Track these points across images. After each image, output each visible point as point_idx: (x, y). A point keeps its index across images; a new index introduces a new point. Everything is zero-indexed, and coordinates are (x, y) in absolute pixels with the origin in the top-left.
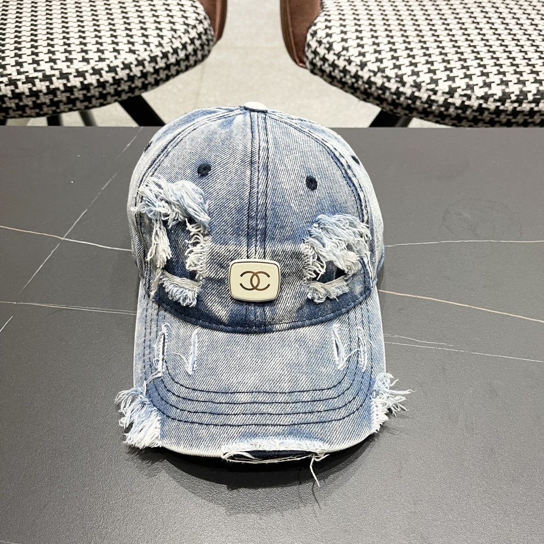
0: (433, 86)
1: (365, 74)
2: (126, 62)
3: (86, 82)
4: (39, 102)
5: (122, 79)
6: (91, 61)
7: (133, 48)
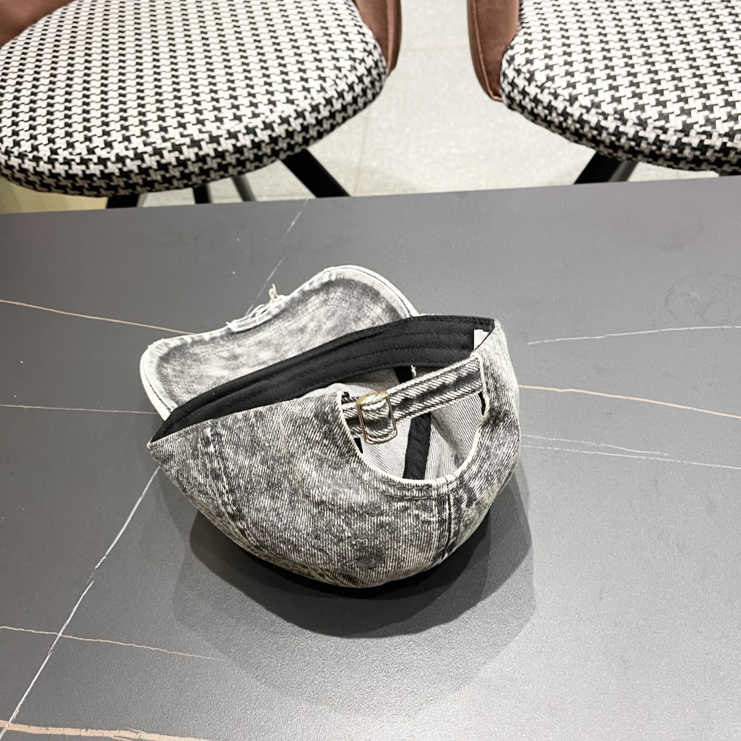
0: (662, 123)
1: (575, 111)
2: (284, 115)
3: (239, 144)
4: (187, 171)
5: (280, 136)
6: (243, 118)
7: (291, 97)
